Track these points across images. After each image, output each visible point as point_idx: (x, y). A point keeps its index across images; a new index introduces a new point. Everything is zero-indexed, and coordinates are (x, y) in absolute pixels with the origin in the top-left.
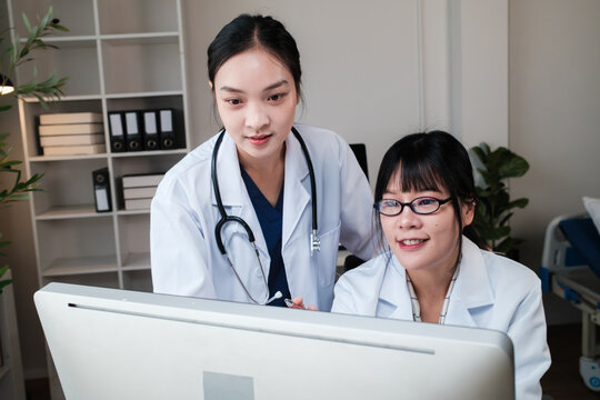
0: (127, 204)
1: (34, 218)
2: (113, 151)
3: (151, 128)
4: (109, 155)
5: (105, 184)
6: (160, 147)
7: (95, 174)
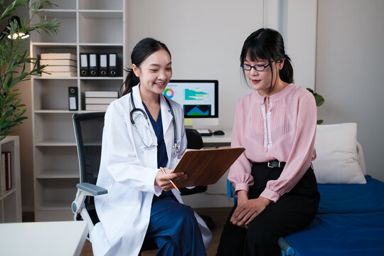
0: (87, 107)
1: (34, 111)
2: (81, 75)
3: (103, 64)
4: (79, 78)
5: (75, 95)
6: (108, 75)
7: (70, 88)
